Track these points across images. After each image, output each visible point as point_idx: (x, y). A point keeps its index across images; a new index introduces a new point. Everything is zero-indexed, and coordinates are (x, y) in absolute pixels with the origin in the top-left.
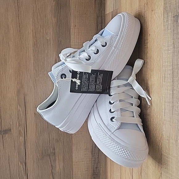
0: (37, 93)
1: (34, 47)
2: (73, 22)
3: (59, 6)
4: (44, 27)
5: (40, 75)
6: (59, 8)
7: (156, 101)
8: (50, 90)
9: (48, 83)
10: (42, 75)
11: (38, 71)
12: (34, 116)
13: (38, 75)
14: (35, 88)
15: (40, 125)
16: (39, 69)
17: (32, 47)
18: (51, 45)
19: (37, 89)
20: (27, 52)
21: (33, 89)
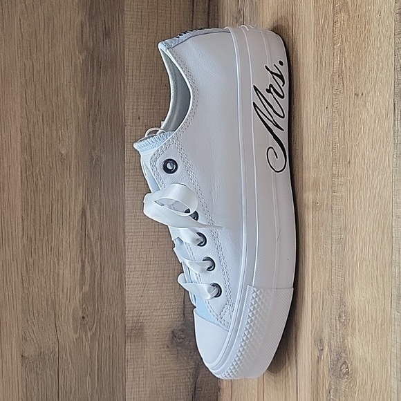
0: (31, 299)
1: (24, 175)
2: (131, 107)
3: (95, 66)
4: (53, 122)
5: (40, 253)
6: (95, 72)
7: (369, 360)
8: (65, 291)
9: (61, 272)
10: (44, 250)
11: (33, 239)
12: (20, 364)
13: (35, 249)
14: (26, 285)
15: (36, 388)
16: (38, 234)
17: (19, 173)
18: (70, 168)
19: (30, 289)
20: (6, 187)
21: (21, 289)
